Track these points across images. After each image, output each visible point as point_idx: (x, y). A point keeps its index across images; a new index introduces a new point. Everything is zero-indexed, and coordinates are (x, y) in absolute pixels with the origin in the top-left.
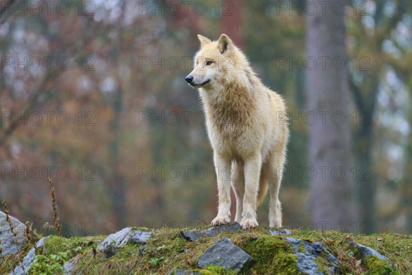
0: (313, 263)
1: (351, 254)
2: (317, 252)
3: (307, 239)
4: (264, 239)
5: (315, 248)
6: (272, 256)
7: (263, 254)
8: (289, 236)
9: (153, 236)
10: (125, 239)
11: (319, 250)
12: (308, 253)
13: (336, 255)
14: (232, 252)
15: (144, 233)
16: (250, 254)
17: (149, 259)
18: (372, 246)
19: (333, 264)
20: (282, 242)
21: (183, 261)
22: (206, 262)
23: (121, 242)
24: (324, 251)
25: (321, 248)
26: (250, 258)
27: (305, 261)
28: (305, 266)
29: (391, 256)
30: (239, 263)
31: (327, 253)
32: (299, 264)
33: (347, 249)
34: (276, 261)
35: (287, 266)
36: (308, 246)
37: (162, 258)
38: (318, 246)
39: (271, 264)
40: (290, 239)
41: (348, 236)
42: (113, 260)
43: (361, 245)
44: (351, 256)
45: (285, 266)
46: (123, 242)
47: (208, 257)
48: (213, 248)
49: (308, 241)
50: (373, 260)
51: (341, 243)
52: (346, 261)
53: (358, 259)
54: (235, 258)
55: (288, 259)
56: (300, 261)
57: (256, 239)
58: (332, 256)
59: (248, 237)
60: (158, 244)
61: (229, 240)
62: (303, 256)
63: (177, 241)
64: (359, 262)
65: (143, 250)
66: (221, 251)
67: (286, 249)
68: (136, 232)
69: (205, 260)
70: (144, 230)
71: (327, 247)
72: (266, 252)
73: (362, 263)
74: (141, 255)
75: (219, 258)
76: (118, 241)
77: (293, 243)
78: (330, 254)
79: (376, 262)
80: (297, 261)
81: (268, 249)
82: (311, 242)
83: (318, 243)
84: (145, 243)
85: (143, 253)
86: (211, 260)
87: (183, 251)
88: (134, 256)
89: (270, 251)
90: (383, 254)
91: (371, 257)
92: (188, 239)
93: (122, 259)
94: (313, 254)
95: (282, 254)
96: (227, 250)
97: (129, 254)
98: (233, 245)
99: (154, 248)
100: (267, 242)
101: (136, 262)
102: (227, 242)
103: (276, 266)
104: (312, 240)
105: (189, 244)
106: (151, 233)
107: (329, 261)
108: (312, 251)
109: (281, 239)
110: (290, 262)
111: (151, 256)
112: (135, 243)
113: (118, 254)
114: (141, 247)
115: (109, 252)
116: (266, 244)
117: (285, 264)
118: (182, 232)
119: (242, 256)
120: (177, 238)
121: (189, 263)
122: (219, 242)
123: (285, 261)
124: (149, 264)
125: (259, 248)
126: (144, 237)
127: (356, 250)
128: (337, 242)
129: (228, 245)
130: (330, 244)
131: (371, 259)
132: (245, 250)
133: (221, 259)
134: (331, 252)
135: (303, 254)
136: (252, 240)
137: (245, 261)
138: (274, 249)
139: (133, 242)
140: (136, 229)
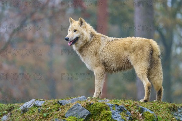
0: (119, 115)
1: (137, 111)
2: (121, 110)
3: (117, 104)
4: (96, 104)
5: (120, 108)
6: (100, 112)
7: (96, 111)
8: (108, 102)
9: (45, 103)
10: (32, 105)
11: (122, 109)
12: (117, 111)
13: (130, 111)
14: (81, 110)
15: (41, 102)
16: (90, 111)
17: (42, 114)
18: (147, 107)
19: (129, 115)
20: (105, 105)
21: (58, 115)
22: (69, 115)
23: (30, 106)
24: (124, 109)
25: (123, 108)
26: (89, 113)
27: (115, 114)
28: (115, 117)
29: (156, 112)
30: (84, 115)
31: (126, 111)
32: (113, 116)
33: (136, 108)
34: (102, 115)
35: (107, 116)
36: (117, 107)
37: (49, 113)
38: (122, 107)
39: (99, 116)
40: (109, 104)
41: (136, 103)
42: (26, 114)
43: (142, 107)
44: (137, 112)
45: (106, 117)
46: (31, 106)
47: (70, 112)
48: (72, 108)
49: (117, 105)
50: (147, 114)
51: (133, 106)
52: (135, 114)
53: (140, 113)
54: (82, 113)
55: (107, 114)
56: (113, 114)
57: (93, 104)
58: (128, 112)
59: (89, 103)
60: (47, 107)
61: (80, 104)
62: (115, 112)
63: (56, 105)
64: (140, 115)
65: (40, 109)
66: (76, 110)
67: (106, 109)
68: (37, 101)
69: (68, 114)
70: (41, 100)
71: (126, 108)
72: (97, 110)
73: (142, 115)
74: (39, 112)
75: (75, 113)
76: (29, 105)
77: (110, 106)
78: (128, 111)
79: (149, 114)
80: (111, 114)
81: (98, 109)
82: (119, 105)
83: (121, 106)
84: (41, 106)
85: (40, 111)
86: (71, 114)
87: (59, 110)
88: (36, 112)
89: (99, 110)
90: (152, 111)
91: (147, 112)
92: (61, 104)
93: (30, 114)
94: (119, 111)
95: (105, 111)
96: (79, 109)
97: (34, 111)
98: (82, 107)
99: (45, 109)
100: (98, 105)
101: (37, 115)
102: (79, 105)
103: (102, 117)
104: (119, 104)
105: (61, 107)
106: (44, 102)
107: (127, 114)
108: (119, 110)
109: (104, 104)
110: (108, 115)
111: (44, 112)
112: (36, 106)
113: (28, 112)
114: (39, 108)
115: (24, 111)
116: (97, 107)
117: (106, 116)
118: (58, 101)
119: (86, 112)
120: (56, 104)
121: (61, 116)
122: (75, 105)
123: (106, 114)
124: (43, 116)
125: (94, 108)
126: (40, 103)
127: (140, 109)
128: (131, 105)
129: (79, 107)
130: (127, 106)
131: (146, 113)
132: (87, 109)
133: (76, 113)
134: (128, 110)
135: (115, 111)
136: (91, 104)
137: (87, 115)
138: (101, 109)
139: (35, 106)
140: (37, 100)
